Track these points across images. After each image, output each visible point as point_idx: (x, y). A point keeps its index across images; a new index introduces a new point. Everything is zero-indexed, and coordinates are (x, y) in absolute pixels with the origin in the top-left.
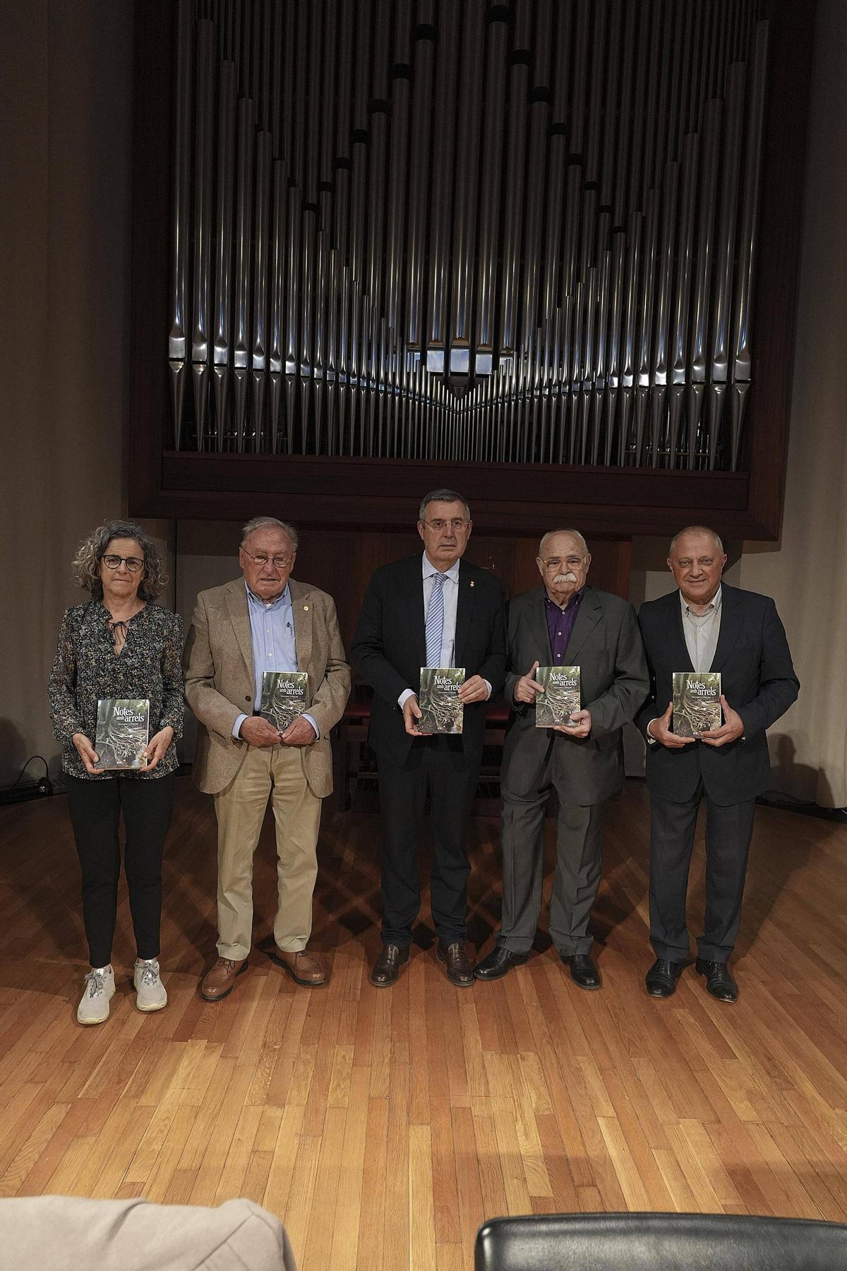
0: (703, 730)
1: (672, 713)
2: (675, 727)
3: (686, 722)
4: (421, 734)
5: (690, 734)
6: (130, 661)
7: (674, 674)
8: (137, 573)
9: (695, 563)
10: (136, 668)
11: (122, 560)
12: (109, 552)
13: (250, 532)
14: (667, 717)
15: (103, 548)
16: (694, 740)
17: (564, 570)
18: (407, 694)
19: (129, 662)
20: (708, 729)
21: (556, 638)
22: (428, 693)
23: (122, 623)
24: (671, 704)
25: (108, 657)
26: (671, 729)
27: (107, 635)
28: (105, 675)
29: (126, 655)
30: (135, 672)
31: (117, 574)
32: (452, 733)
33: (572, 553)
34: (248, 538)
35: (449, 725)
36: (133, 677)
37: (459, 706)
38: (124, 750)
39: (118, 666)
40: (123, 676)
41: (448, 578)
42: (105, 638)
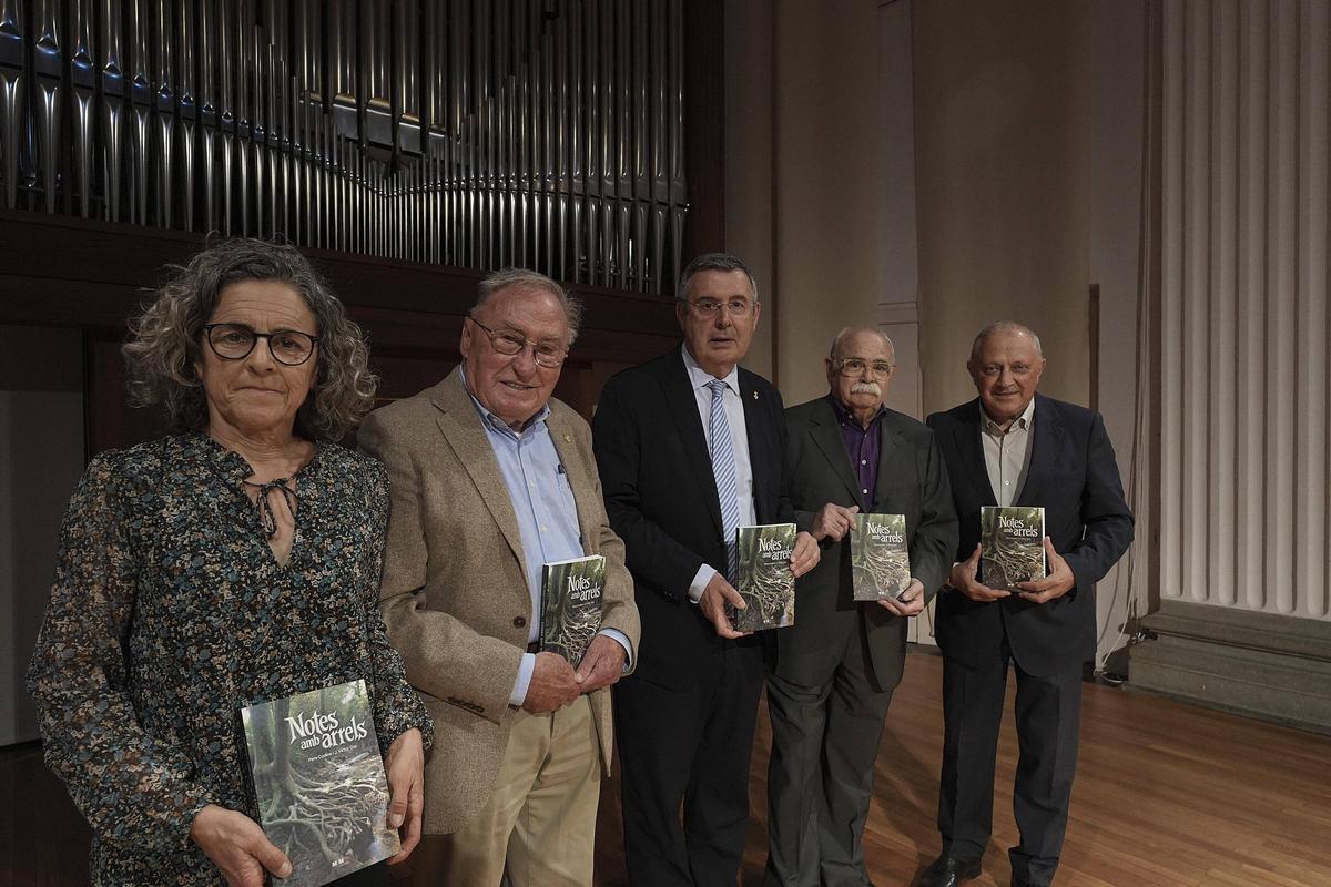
0: (1021, 580)
1: (981, 559)
2: (984, 576)
3: (999, 571)
4: (741, 634)
5: (1004, 586)
6: (319, 576)
7: (983, 509)
8: (298, 369)
9: (1007, 369)
10: (334, 591)
11: (256, 336)
13: (496, 289)
14: (974, 564)
15: (204, 308)
16: (1009, 594)
17: (869, 376)
18: (705, 575)
19: (314, 578)
20: (1029, 580)
21: (861, 467)
22: (751, 568)
23: (282, 482)
24: (979, 544)
25: (263, 572)
26: (979, 578)
27: (246, 517)
29: (305, 563)
30: (330, 603)
31: (246, 374)
32: (781, 626)
33: (881, 357)
34: (490, 299)
35: (778, 615)
36: (323, 613)
37: (790, 582)
38: (341, 823)
39: (288, 593)
40: (301, 615)
41: (728, 387)
42: (244, 524)
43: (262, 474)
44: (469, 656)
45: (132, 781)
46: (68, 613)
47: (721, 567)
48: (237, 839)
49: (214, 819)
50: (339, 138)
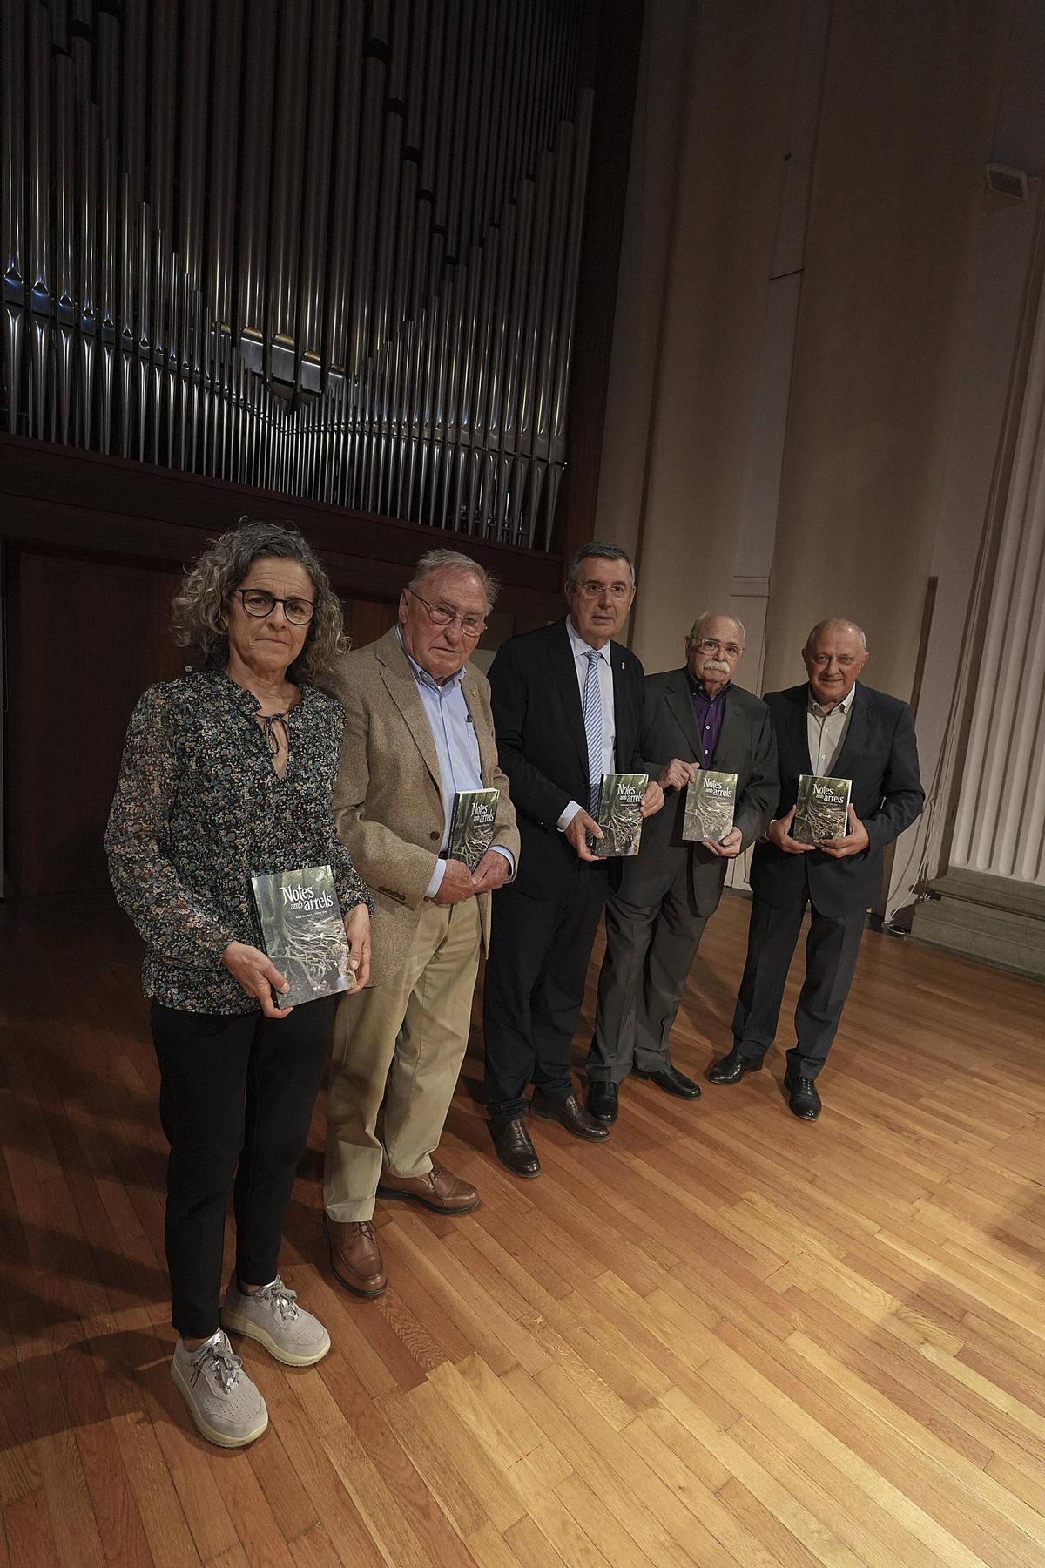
0: (825, 838)
1: (794, 818)
2: (795, 832)
3: (808, 829)
4: (597, 858)
5: (810, 841)
6: (305, 787)
7: (801, 777)
9: (835, 659)
10: (315, 799)
11: (275, 601)
12: (250, 584)
14: (788, 822)
15: (238, 575)
16: (814, 848)
17: (722, 656)
18: (572, 810)
19: (303, 789)
20: (831, 837)
21: (705, 732)
22: (610, 806)
23: (281, 715)
24: (795, 806)
25: (269, 781)
26: (791, 834)
27: (255, 736)
28: (265, 816)
29: (296, 777)
30: (312, 807)
31: (266, 628)
32: (629, 855)
33: (733, 640)
35: (627, 846)
36: (307, 815)
37: (639, 821)
38: (318, 962)
39: (284, 798)
40: (292, 815)
41: (602, 657)
42: (256, 746)
43: (267, 709)
44: (397, 857)
45: (182, 920)
46: (134, 800)
47: (585, 804)
48: (255, 964)
49: (238, 950)
50: (246, 372)
